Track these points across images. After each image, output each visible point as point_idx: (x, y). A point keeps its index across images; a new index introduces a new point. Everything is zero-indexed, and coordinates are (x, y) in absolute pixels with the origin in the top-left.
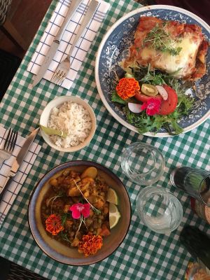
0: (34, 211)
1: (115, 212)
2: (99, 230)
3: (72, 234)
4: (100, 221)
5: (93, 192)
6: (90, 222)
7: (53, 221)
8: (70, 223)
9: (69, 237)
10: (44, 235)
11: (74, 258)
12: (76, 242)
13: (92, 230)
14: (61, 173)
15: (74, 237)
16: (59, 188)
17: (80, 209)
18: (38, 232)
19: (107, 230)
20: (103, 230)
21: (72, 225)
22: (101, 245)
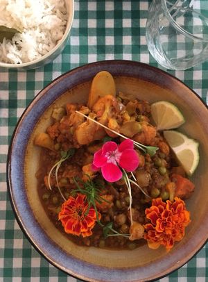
0: (29, 209)
1: (182, 142)
2: (171, 186)
3: (122, 219)
4: (164, 170)
5: (123, 119)
6: (145, 178)
7: (74, 209)
8: (107, 199)
9: (118, 228)
10: (68, 246)
11: (146, 266)
12: (138, 230)
13: (158, 192)
14: (48, 116)
15: (128, 223)
16: (57, 146)
17: (114, 158)
18: (55, 246)
19: (185, 181)
20: (177, 184)
21: (114, 201)
22: (187, 214)
